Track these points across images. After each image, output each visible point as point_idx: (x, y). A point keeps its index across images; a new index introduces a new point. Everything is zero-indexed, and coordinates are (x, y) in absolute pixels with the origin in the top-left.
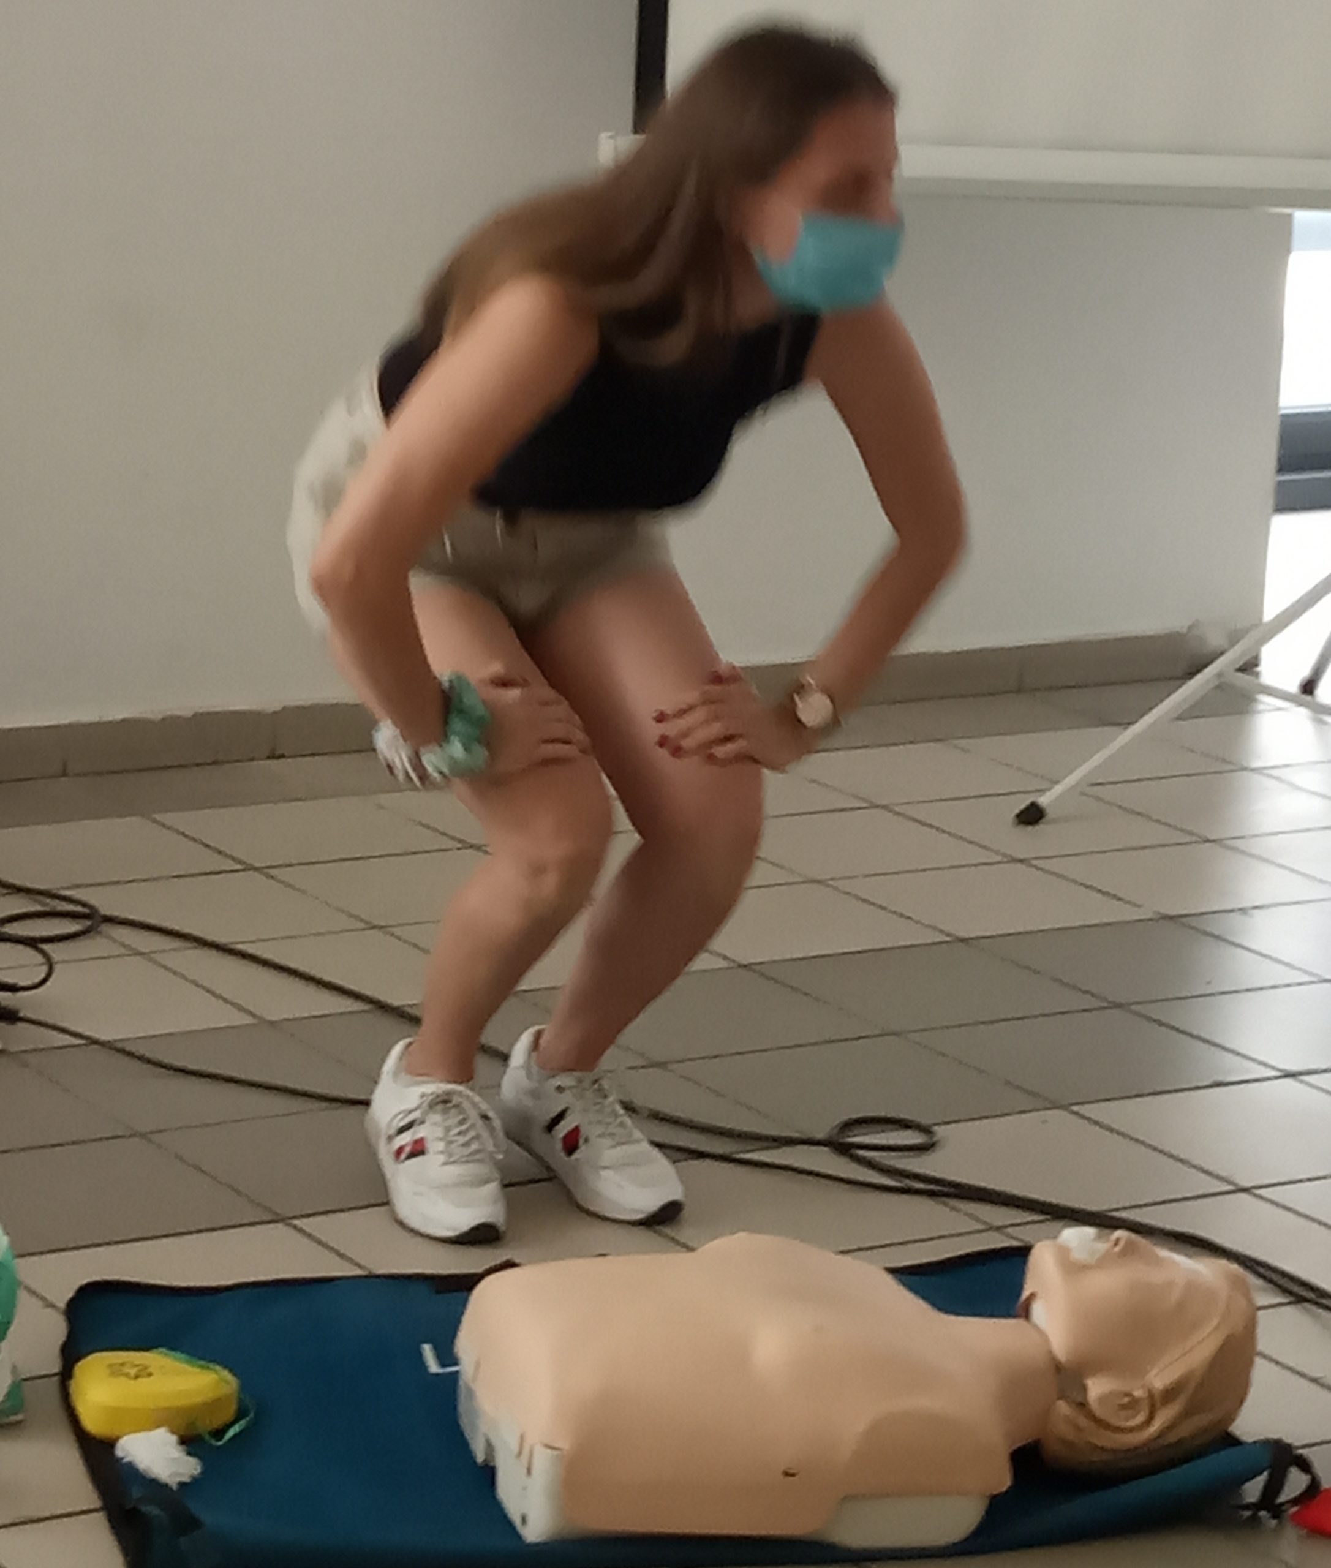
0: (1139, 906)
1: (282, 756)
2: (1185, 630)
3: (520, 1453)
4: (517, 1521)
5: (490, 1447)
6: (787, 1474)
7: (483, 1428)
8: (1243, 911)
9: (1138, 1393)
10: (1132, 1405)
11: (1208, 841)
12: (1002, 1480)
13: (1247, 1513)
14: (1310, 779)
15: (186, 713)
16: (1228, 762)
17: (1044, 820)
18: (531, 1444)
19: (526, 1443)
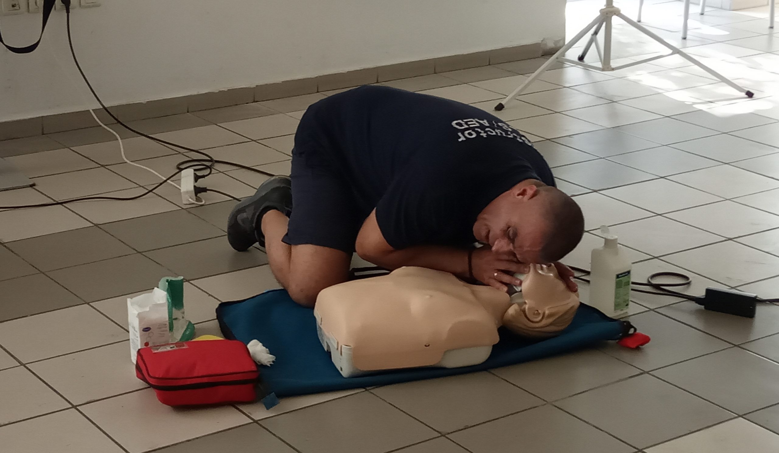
0: (538, 136)
1: (257, 102)
3: (337, 349)
4: (339, 369)
5: (328, 346)
6: (426, 346)
7: (325, 340)
10: (538, 313)
11: (557, 112)
12: (496, 339)
15: (226, 90)
16: (559, 85)
17: (504, 108)
18: (341, 345)
19: (339, 344)
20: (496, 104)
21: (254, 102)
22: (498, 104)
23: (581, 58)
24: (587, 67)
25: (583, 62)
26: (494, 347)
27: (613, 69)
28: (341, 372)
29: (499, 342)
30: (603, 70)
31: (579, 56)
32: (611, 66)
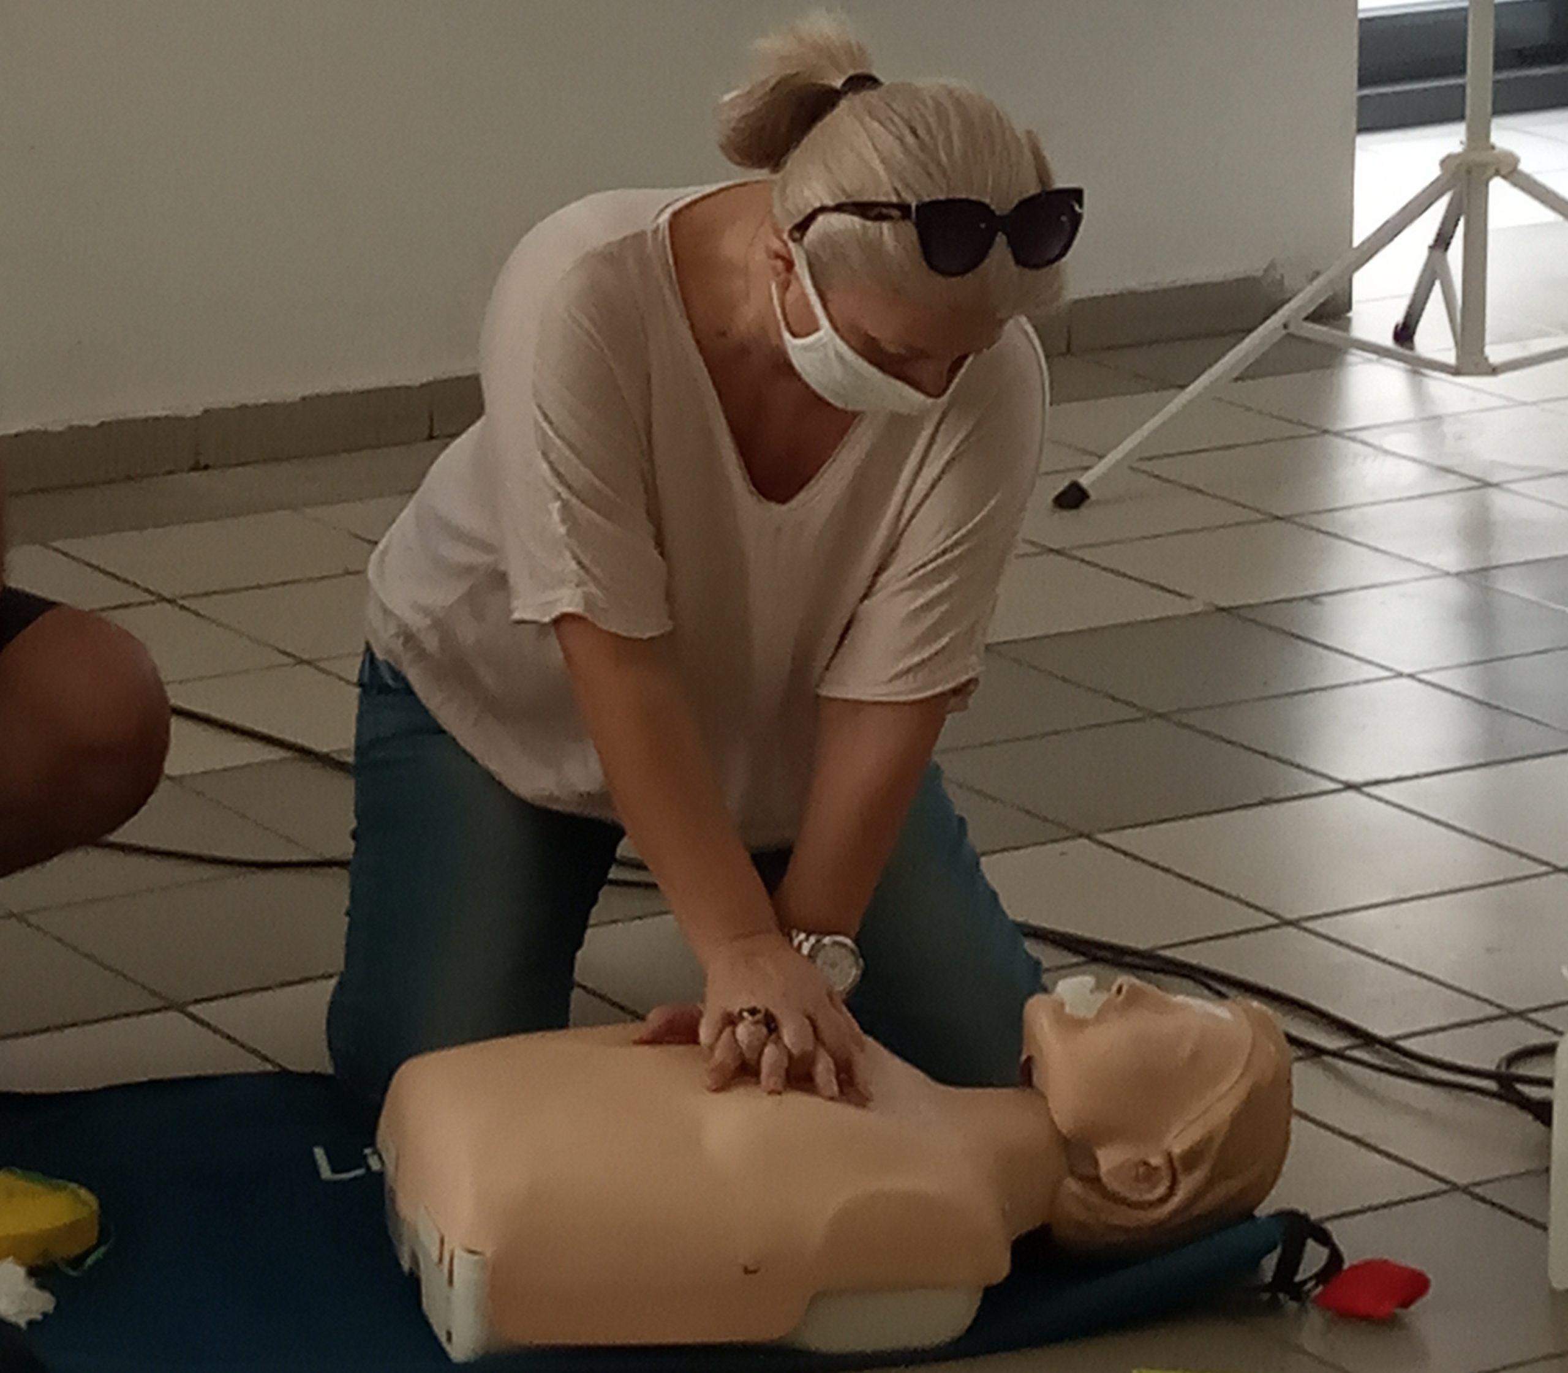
0: (1189, 598)
1: (206, 467)
2: (1260, 273)
3: (441, 1260)
4: (443, 1339)
5: (414, 1254)
6: (747, 1271)
8: (1313, 599)
9: (1156, 1161)
10: (1149, 1174)
11: (1278, 518)
12: (1000, 1267)
13: (1266, 1296)
14: (1399, 442)
15: (94, 423)
16: (1305, 425)
17: (1087, 502)
18: (451, 1247)
19: (446, 1246)
20: (1062, 485)
21: (196, 468)
22: (1066, 483)
23: (1405, 333)
24: (1419, 366)
25: (1412, 348)
26: (991, 1294)
27: (1494, 371)
28: (448, 1348)
29: (1007, 1278)
30: (1456, 371)
31: (1397, 327)
32: (1486, 359)
